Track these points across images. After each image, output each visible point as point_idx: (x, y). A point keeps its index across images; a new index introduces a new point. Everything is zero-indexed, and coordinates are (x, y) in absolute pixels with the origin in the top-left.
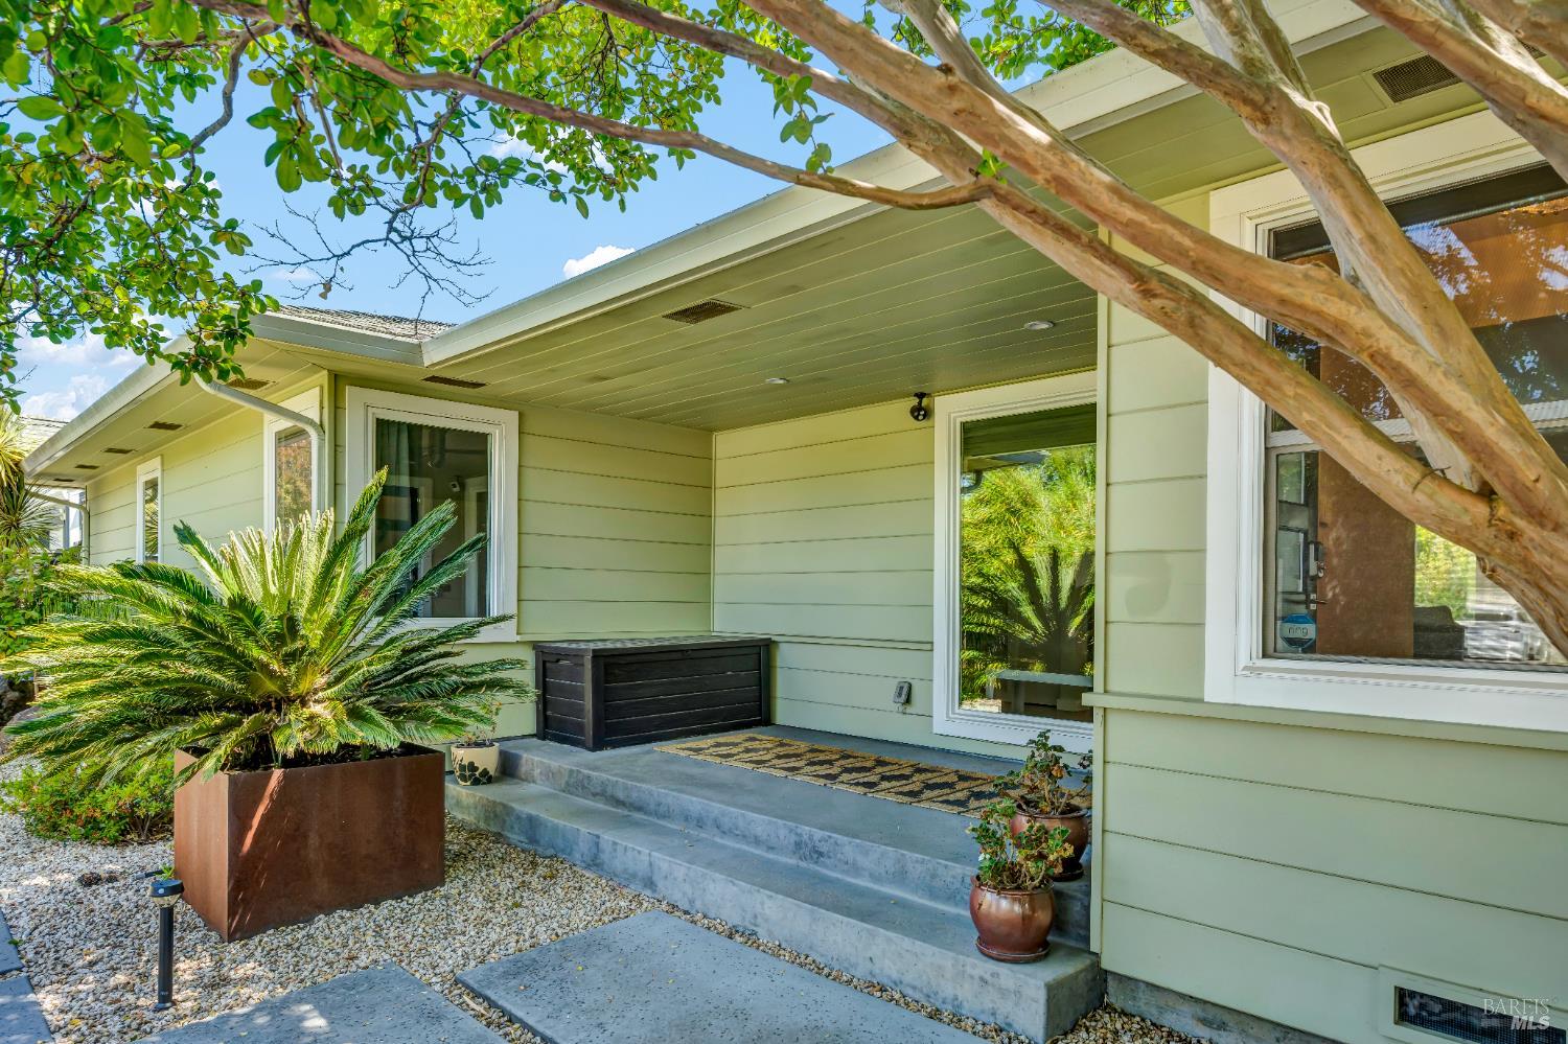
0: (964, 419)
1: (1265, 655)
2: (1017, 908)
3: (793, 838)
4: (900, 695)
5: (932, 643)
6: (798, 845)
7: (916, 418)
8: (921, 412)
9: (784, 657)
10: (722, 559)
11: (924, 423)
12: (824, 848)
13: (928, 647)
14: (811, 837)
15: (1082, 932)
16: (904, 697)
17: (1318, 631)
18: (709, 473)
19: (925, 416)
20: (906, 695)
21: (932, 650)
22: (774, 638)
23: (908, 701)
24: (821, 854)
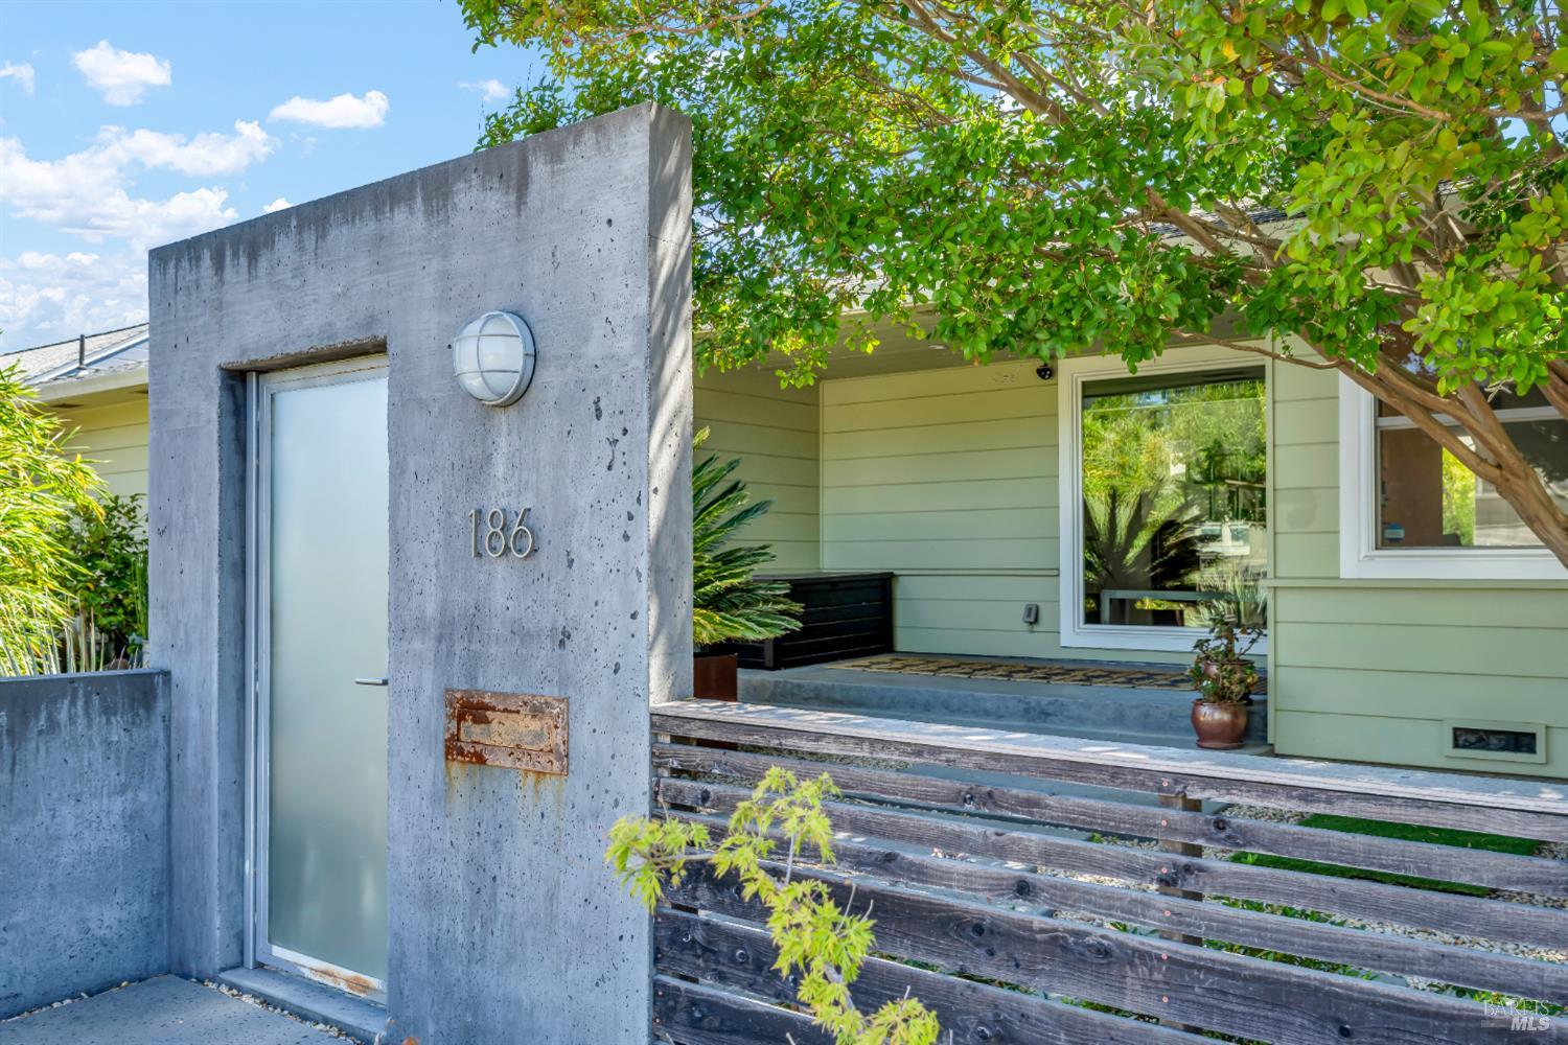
0: (1085, 379)
1: (1377, 548)
2: (1226, 717)
3: (1022, 706)
4: (1029, 615)
5: (1058, 569)
6: (1027, 711)
7: (1043, 377)
8: (1046, 372)
9: (902, 590)
10: (829, 502)
11: (1050, 381)
12: (1051, 709)
13: (1055, 572)
14: (1039, 703)
15: (1260, 734)
16: (1032, 619)
17: (1406, 533)
18: (816, 418)
19: (1050, 376)
20: (1033, 617)
21: (1058, 575)
22: (896, 572)
23: (1036, 620)
24: (1048, 714)
